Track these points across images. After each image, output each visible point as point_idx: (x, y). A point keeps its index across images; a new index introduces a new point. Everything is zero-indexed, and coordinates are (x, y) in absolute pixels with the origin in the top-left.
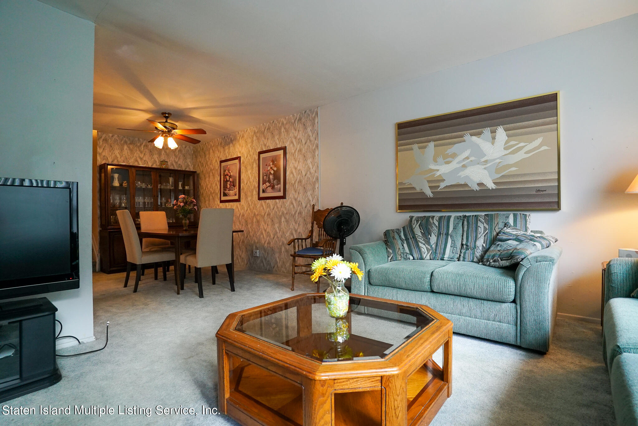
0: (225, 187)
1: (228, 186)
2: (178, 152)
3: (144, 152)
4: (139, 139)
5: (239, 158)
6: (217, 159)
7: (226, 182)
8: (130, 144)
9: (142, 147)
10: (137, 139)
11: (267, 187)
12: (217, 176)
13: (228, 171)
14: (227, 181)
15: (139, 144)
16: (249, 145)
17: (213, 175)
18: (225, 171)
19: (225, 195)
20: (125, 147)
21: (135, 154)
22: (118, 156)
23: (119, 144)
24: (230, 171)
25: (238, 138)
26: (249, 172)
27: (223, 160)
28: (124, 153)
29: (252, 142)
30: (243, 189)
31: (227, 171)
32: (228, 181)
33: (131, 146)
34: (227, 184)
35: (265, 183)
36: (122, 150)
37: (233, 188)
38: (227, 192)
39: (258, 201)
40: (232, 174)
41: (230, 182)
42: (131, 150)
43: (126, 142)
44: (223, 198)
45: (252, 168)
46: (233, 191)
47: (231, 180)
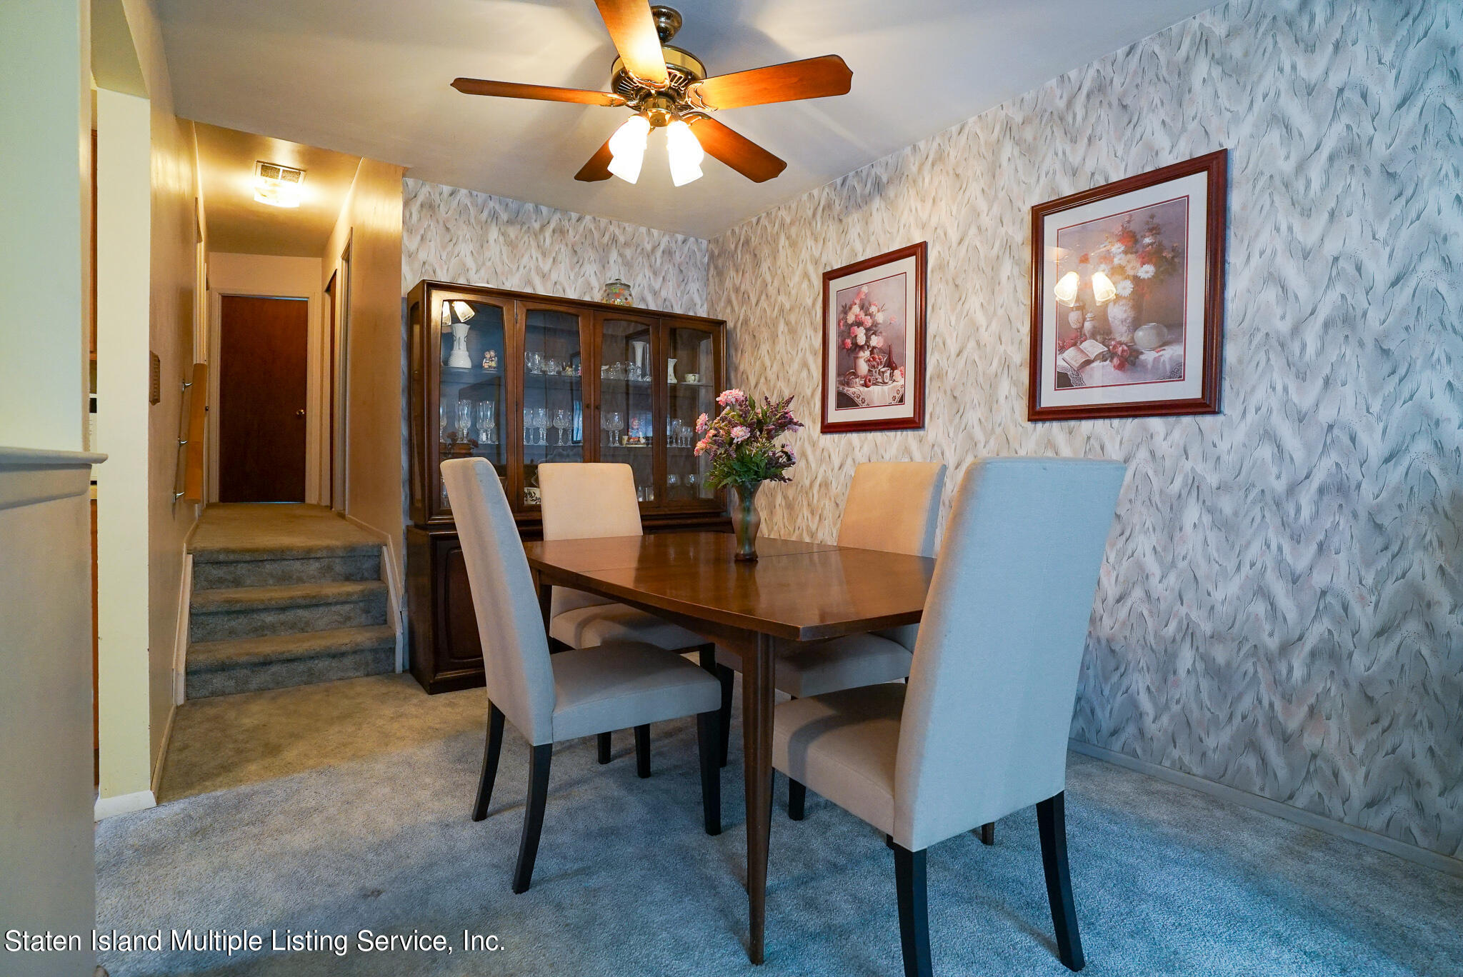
0: (847, 373)
1: (863, 367)
2: (662, 257)
3: (554, 255)
4: (537, 210)
5: (918, 251)
6: (811, 269)
7: (850, 350)
8: (510, 222)
9: (548, 233)
10: (530, 206)
11: (1088, 362)
12: (809, 332)
13: (862, 308)
14: (857, 347)
15: (537, 226)
16: (974, 189)
17: (792, 331)
18: (845, 310)
19: (845, 401)
20: (494, 233)
21: (525, 260)
22: (470, 262)
23: (472, 220)
24: (873, 309)
25: (914, 169)
26: (974, 303)
27: (835, 268)
28: (487, 254)
29: (993, 171)
30: (940, 376)
31: (856, 309)
32: (862, 348)
33: (512, 232)
34: (856, 358)
35: (1074, 345)
36: (483, 243)
37: (888, 374)
38: (856, 389)
39: (1030, 425)
40: (880, 318)
41: (872, 352)
42: (512, 245)
43: (494, 216)
44: (835, 416)
45: (993, 285)
46: (886, 388)
47: (875, 341)
